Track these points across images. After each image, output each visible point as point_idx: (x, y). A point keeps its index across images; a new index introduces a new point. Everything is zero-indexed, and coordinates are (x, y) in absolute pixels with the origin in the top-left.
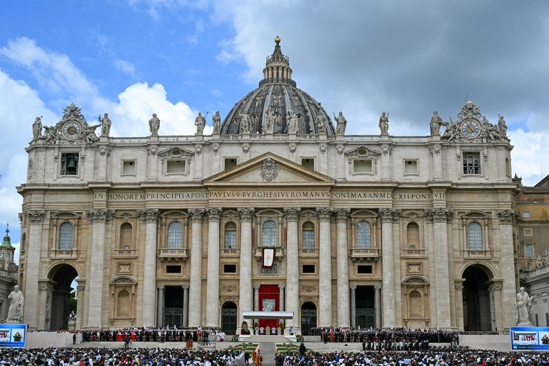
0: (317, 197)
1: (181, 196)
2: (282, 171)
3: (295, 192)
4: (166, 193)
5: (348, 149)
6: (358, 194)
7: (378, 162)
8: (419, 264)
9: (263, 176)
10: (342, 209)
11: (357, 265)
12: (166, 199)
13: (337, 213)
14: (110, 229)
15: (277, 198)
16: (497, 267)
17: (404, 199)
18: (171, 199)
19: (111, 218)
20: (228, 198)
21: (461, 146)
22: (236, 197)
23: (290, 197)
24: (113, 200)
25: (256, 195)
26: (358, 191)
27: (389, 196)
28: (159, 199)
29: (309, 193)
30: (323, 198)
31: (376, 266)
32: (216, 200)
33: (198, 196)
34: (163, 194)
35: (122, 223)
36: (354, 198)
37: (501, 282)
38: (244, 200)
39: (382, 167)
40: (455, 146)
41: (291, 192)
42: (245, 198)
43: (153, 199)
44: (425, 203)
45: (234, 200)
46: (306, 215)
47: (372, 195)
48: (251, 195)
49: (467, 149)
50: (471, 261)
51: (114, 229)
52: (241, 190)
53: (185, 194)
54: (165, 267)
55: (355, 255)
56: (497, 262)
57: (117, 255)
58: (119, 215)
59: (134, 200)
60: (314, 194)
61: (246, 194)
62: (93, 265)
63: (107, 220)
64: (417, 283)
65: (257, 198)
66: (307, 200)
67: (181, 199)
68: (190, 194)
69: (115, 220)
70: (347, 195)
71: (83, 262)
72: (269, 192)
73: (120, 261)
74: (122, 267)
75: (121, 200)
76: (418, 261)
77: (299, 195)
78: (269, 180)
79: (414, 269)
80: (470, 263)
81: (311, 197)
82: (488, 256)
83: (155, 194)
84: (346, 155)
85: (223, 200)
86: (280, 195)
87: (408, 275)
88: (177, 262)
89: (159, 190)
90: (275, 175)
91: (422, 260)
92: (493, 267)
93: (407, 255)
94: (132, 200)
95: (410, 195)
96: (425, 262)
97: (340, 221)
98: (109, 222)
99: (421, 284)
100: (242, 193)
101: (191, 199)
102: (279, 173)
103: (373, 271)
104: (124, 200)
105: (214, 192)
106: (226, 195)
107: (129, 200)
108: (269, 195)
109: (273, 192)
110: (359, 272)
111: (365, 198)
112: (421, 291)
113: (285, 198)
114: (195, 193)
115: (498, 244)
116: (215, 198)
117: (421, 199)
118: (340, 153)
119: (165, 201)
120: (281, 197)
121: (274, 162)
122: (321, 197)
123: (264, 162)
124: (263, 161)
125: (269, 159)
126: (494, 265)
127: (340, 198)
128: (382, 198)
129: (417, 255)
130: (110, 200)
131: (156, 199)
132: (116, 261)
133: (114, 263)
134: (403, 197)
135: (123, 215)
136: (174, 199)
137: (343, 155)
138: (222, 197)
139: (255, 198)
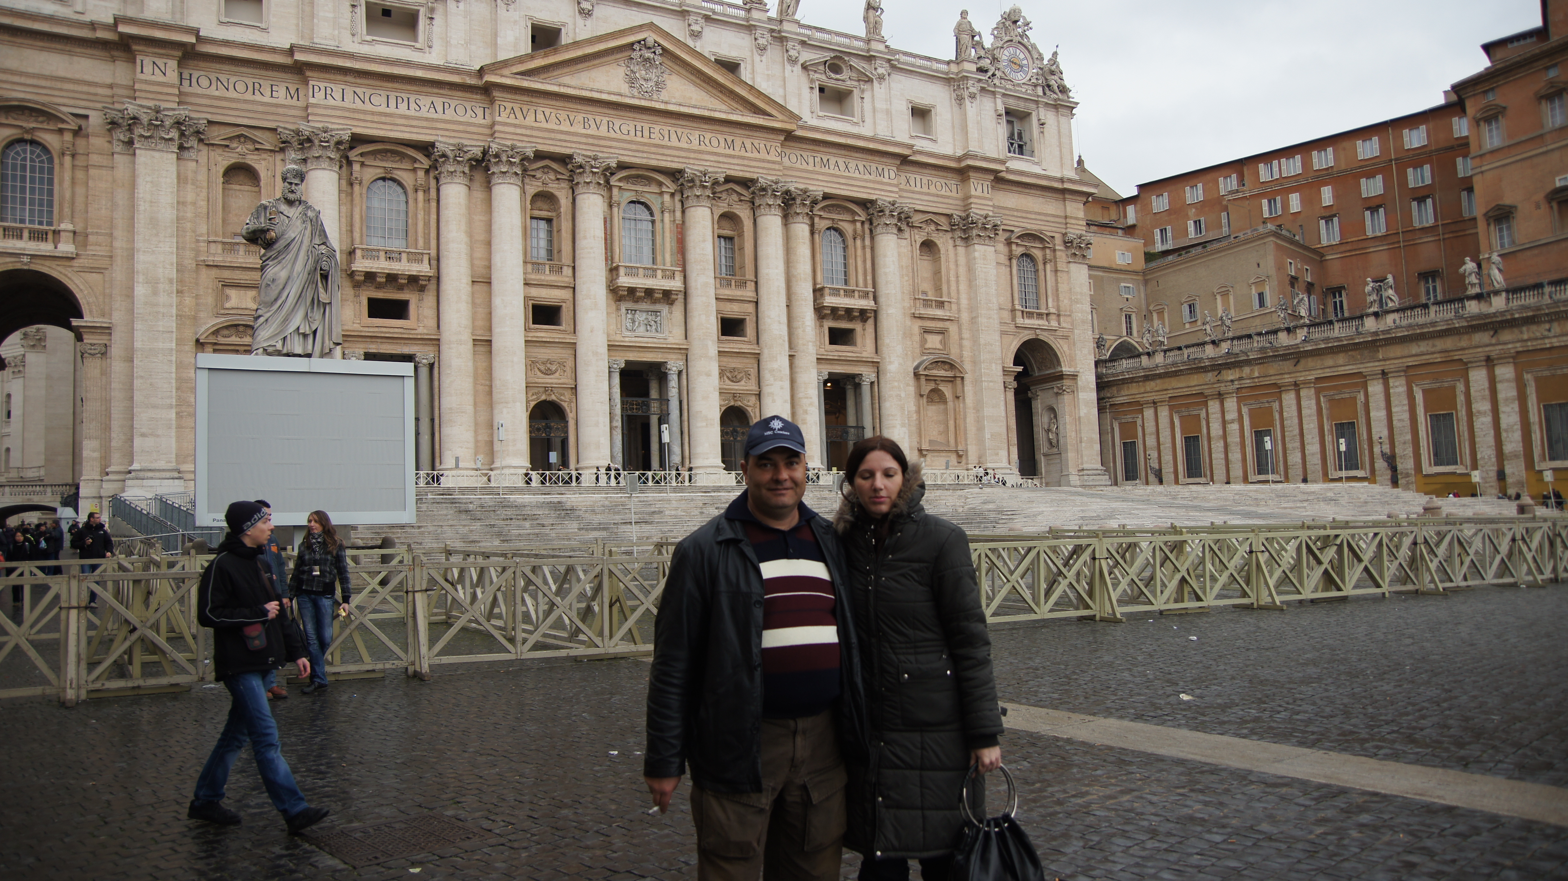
0: (755, 155)
1: (413, 105)
2: (674, 77)
3: (708, 136)
4: (368, 92)
5: (807, 56)
6: (833, 160)
7: (867, 95)
8: (942, 332)
9: (632, 81)
10: (805, 191)
11: (829, 324)
12: (368, 107)
13: (794, 199)
14: (190, 175)
15: (666, 142)
16: (1065, 348)
17: (913, 188)
18: (383, 108)
19: (193, 142)
20: (544, 125)
21: (1004, 95)
22: (565, 127)
23: (695, 145)
24: (195, 89)
25: (617, 128)
26: (834, 155)
27: (893, 175)
28: (347, 104)
29: (738, 142)
30: (769, 158)
31: (864, 330)
32: (515, 126)
33: (461, 110)
34: (358, 90)
35: (226, 163)
36: (826, 170)
37: (1074, 377)
38: (587, 136)
39: (874, 110)
40: (994, 93)
41: (697, 133)
42: (589, 132)
43: (331, 101)
44: (951, 201)
45: (562, 132)
46: (724, 196)
47: (861, 168)
48: (603, 128)
49: (1013, 104)
50: (1027, 332)
51: (202, 177)
52: (578, 111)
53: (425, 101)
54: (365, 302)
55: (830, 301)
56: (1066, 338)
57: (217, 255)
58: (216, 135)
59: (267, 99)
60: (748, 146)
61: (592, 122)
62: (140, 278)
63: (181, 148)
64: (942, 373)
65: (619, 136)
66: (733, 157)
67: (412, 113)
68: (438, 102)
69: (205, 150)
70: (811, 160)
71: (99, 270)
72: (646, 126)
73: (227, 274)
74: (232, 293)
75: (221, 92)
76: (940, 325)
77: (715, 143)
78: (647, 94)
79: (934, 341)
80: (1027, 336)
81: (743, 153)
82: (1054, 324)
83: (337, 90)
84: (804, 67)
85: (532, 128)
86: (673, 136)
87: (923, 354)
88: (401, 288)
89: (350, 79)
90: (659, 86)
91: (947, 324)
92: (1061, 347)
93: (923, 311)
94: (258, 97)
95: (925, 181)
96: (953, 328)
97: (800, 219)
98: (186, 154)
99: (949, 374)
100: (580, 117)
101: (440, 115)
102: (668, 83)
103: (859, 340)
104: (232, 94)
105: (509, 105)
106: (540, 117)
107: (249, 96)
108: (646, 133)
109: (657, 128)
110: (832, 342)
111: (847, 174)
112: (946, 389)
113: (683, 145)
114: (453, 103)
115: (1066, 301)
116: (512, 120)
117: (943, 193)
118: (793, 61)
119: (365, 112)
120: (674, 142)
121: (659, 51)
122: (763, 155)
123: (637, 47)
124: (632, 44)
125: (650, 41)
126: (1061, 341)
127: (798, 165)
128: (879, 179)
129: (939, 313)
130: (186, 87)
131: (339, 103)
132: (214, 272)
133: (207, 277)
134: (912, 183)
135: (230, 139)
136: (392, 109)
137: (798, 68)
138: (530, 120)
139: (612, 134)
